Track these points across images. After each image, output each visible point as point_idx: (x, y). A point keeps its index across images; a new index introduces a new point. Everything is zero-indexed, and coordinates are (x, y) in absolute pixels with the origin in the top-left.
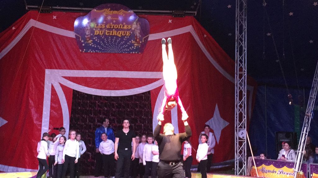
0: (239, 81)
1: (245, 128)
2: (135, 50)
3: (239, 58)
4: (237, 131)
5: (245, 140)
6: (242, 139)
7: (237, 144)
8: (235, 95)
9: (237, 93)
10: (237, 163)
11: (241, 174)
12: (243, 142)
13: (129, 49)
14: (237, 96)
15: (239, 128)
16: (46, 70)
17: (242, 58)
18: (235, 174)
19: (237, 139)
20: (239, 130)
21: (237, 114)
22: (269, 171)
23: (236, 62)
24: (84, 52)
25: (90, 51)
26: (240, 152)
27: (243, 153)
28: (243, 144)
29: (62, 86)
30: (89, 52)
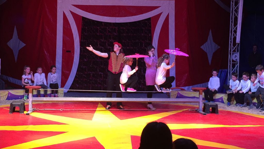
0: (235, 8)
1: (238, 51)
4: (230, 54)
5: (238, 62)
6: (235, 62)
7: (230, 66)
8: (230, 21)
9: (232, 19)
12: (236, 65)
14: (232, 22)
15: (233, 52)
19: (230, 61)
21: (231, 39)
28: (236, 66)
29: (72, 13)
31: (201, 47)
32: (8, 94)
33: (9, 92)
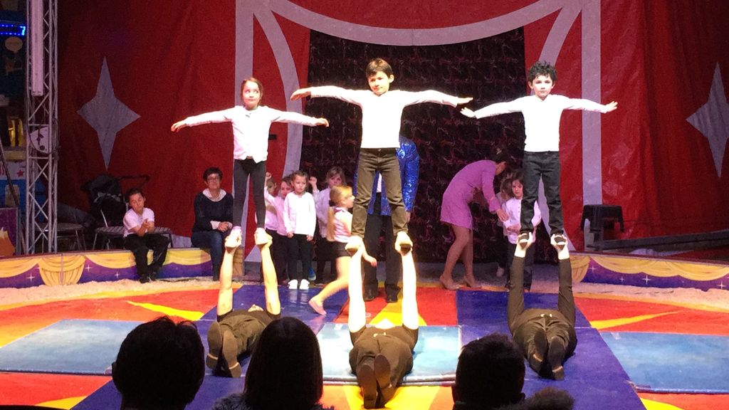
29: (281, 20)
31: (689, 120)
32: (86, 266)
33: (86, 258)
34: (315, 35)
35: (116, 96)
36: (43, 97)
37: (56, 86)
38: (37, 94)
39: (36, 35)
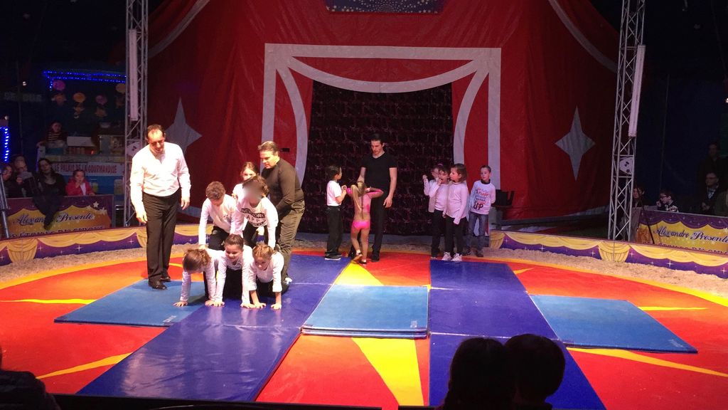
0: (627, 64)
1: (631, 153)
2: (427, 7)
3: (630, 19)
4: (616, 160)
5: (631, 175)
6: (625, 175)
7: (614, 183)
8: (616, 91)
9: (620, 87)
10: (613, 217)
11: (619, 238)
12: (627, 181)
13: (416, 4)
14: (620, 93)
15: (620, 154)
16: (266, 45)
17: (635, 19)
18: (609, 238)
19: (615, 174)
20: (620, 157)
21: (617, 128)
22: (674, 234)
23: (622, 27)
24: (333, 10)
25: (346, 9)
26: (621, 198)
27: (625, 200)
28: (627, 184)
29: (294, 74)
30: (343, 10)
31: (557, 143)
34: (316, 84)
35: (186, 122)
36: (136, 122)
37: (146, 115)
38: (133, 120)
39: (133, 80)
